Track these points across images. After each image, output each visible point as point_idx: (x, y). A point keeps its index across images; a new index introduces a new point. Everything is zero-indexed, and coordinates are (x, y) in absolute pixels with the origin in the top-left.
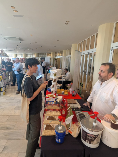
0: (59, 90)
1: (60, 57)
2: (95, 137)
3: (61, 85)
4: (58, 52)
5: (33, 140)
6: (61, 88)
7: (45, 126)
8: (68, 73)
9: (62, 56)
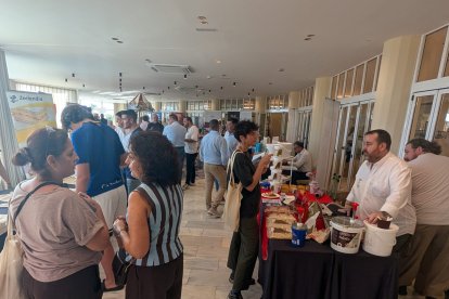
0: (286, 186)
1: (281, 111)
2: (351, 236)
3: (289, 177)
4: (277, 98)
5: (248, 258)
6: (288, 183)
7: (272, 229)
8: (304, 152)
9: (285, 106)
